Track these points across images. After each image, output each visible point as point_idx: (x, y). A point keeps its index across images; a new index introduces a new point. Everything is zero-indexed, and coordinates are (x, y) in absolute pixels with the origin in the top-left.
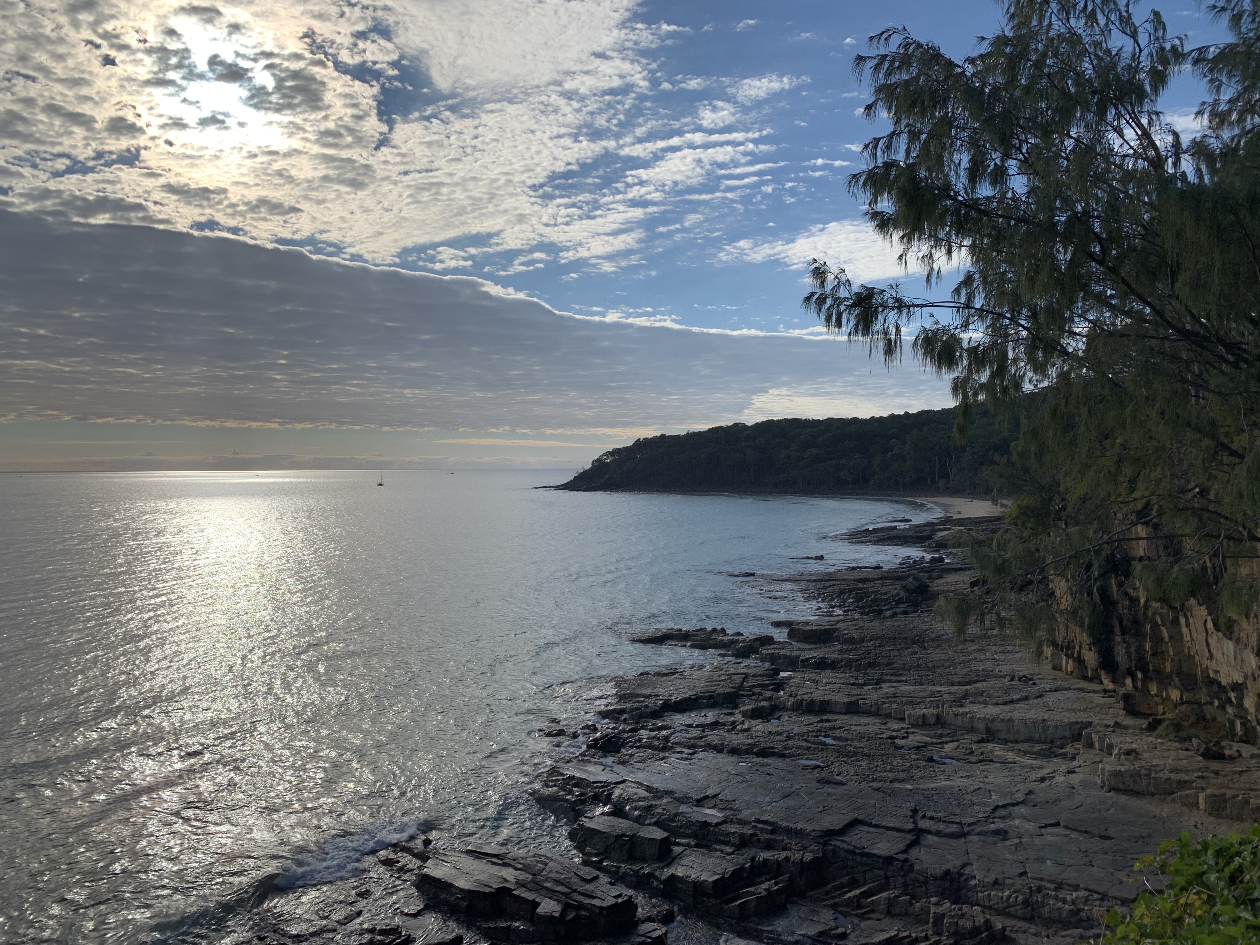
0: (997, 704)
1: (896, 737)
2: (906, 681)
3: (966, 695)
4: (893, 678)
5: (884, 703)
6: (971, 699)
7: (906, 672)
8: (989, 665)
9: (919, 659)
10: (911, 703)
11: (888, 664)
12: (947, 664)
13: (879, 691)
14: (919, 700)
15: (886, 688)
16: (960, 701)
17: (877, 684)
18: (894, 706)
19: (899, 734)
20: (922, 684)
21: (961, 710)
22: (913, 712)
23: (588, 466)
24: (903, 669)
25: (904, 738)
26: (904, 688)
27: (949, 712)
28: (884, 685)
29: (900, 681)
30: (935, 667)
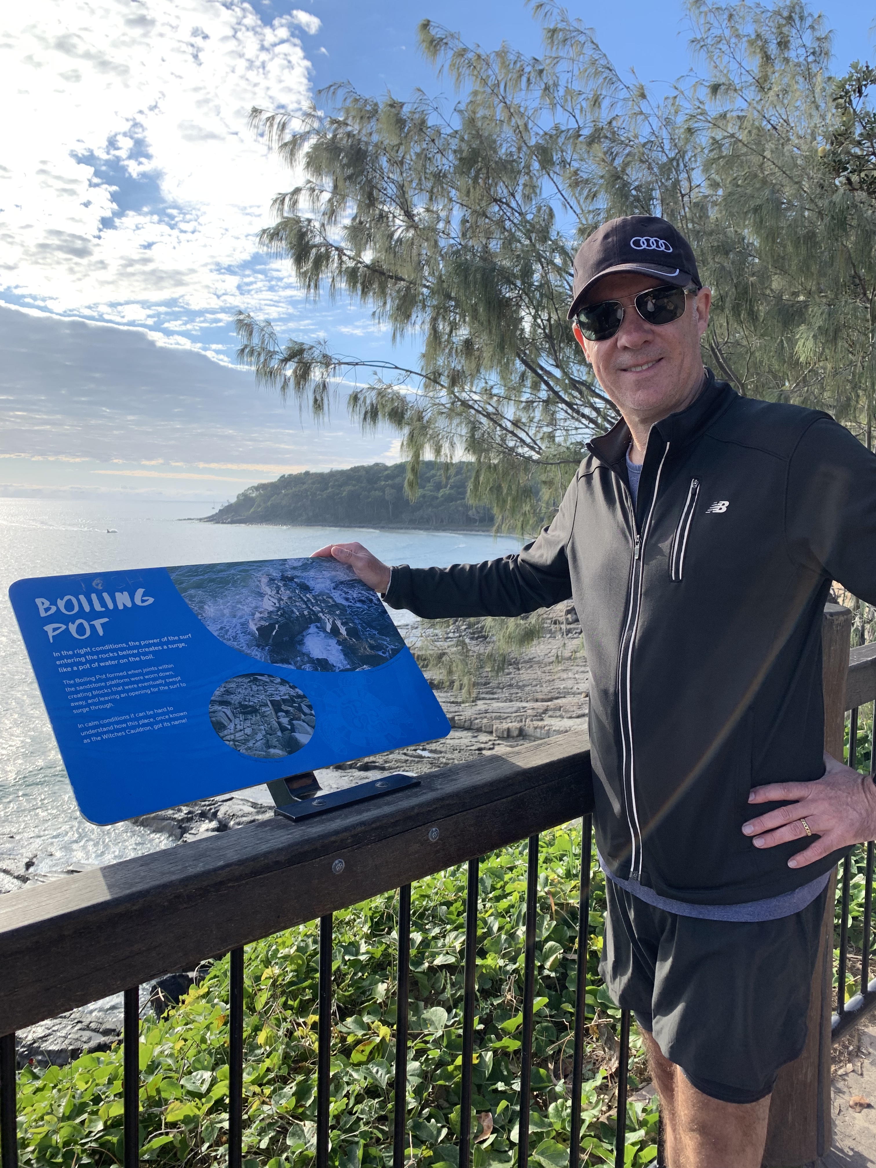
0: (571, 718)
1: (484, 749)
2: (498, 699)
3: (545, 711)
4: (487, 696)
5: (476, 719)
6: (550, 713)
7: (500, 691)
8: (569, 684)
9: (512, 679)
10: (499, 718)
11: (486, 684)
12: (534, 683)
13: (474, 708)
14: (506, 715)
15: (481, 705)
16: (539, 716)
17: (473, 702)
18: (485, 721)
19: (486, 746)
20: (511, 701)
21: (540, 723)
22: (500, 726)
23: (233, 500)
24: (498, 688)
25: (490, 749)
26: (495, 705)
27: (530, 725)
28: (479, 702)
29: (493, 699)
30: (524, 686)
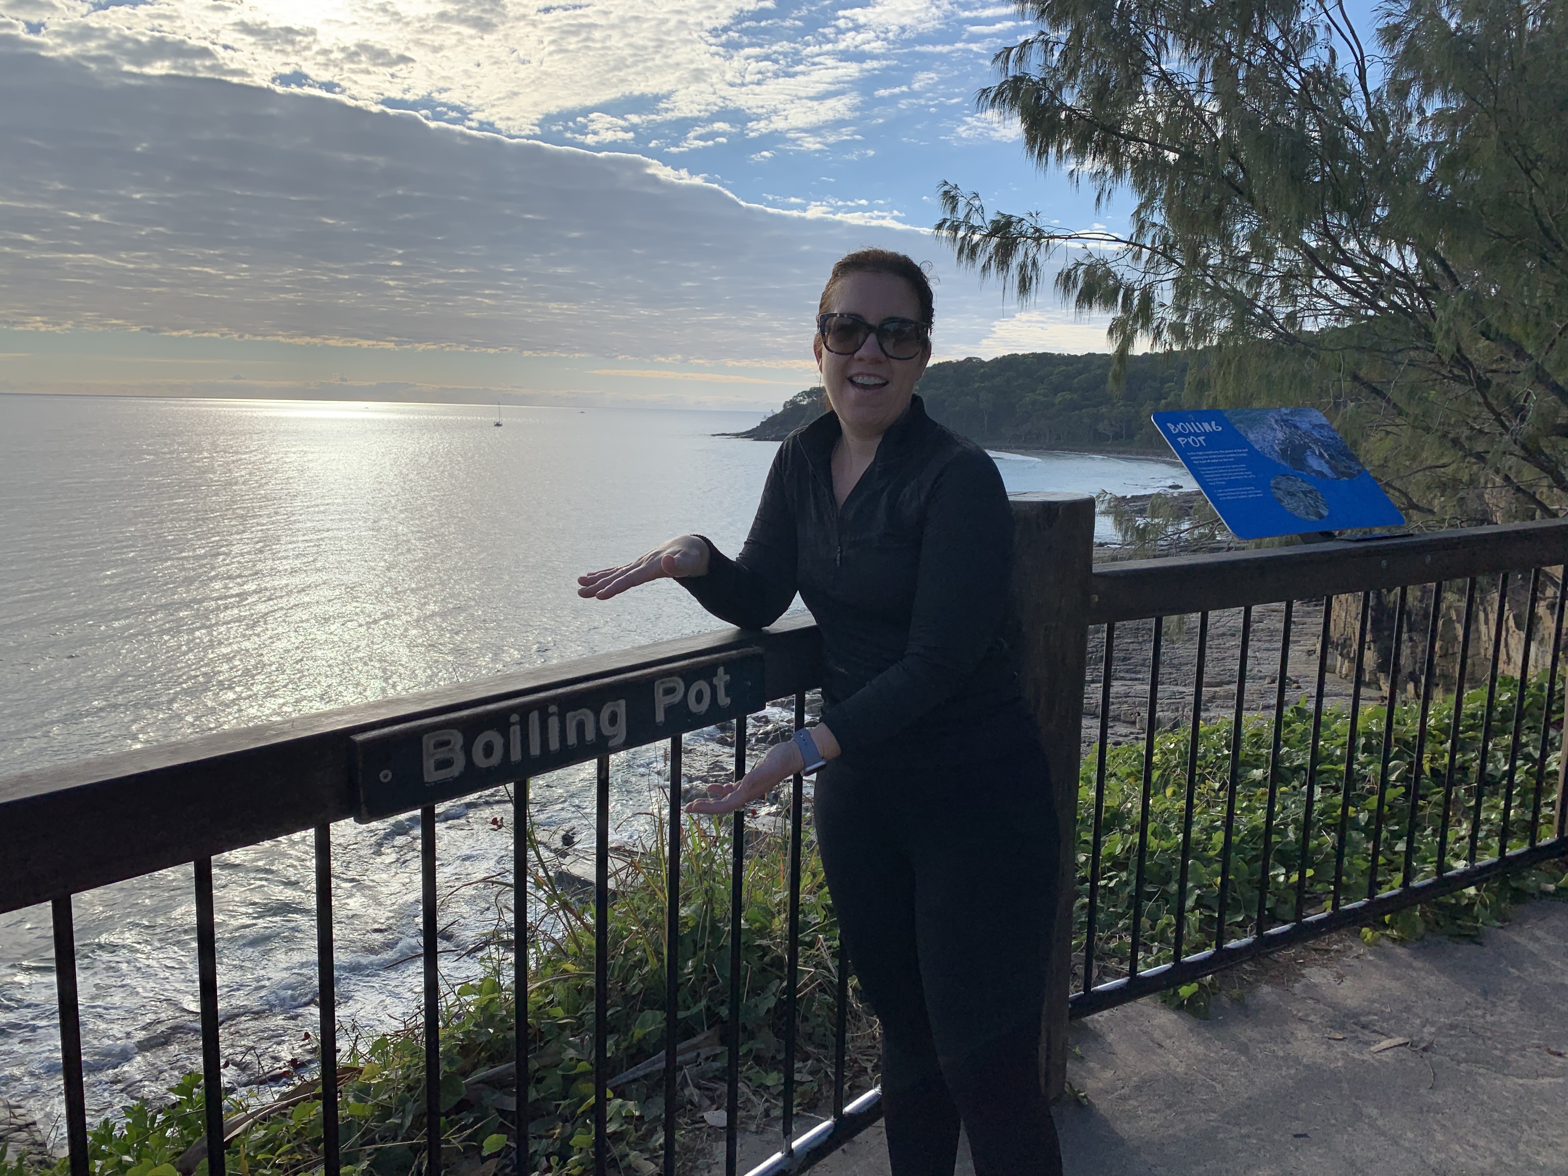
0: (1249, 709)
2: (1143, 679)
3: (1212, 699)
4: (1128, 676)
5: (1112, 704)
6: (1219, 702)
7: (1145, 669)
11: (1127, 659)
16: (1205, 704)
18: (1125, 707)
21: (1205, 715)
23: (779, 410)
24: (1143, 665)
26: (1139, 687)
29: (1136, 679)
30: (1180, 664)
